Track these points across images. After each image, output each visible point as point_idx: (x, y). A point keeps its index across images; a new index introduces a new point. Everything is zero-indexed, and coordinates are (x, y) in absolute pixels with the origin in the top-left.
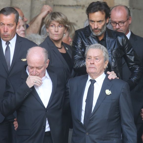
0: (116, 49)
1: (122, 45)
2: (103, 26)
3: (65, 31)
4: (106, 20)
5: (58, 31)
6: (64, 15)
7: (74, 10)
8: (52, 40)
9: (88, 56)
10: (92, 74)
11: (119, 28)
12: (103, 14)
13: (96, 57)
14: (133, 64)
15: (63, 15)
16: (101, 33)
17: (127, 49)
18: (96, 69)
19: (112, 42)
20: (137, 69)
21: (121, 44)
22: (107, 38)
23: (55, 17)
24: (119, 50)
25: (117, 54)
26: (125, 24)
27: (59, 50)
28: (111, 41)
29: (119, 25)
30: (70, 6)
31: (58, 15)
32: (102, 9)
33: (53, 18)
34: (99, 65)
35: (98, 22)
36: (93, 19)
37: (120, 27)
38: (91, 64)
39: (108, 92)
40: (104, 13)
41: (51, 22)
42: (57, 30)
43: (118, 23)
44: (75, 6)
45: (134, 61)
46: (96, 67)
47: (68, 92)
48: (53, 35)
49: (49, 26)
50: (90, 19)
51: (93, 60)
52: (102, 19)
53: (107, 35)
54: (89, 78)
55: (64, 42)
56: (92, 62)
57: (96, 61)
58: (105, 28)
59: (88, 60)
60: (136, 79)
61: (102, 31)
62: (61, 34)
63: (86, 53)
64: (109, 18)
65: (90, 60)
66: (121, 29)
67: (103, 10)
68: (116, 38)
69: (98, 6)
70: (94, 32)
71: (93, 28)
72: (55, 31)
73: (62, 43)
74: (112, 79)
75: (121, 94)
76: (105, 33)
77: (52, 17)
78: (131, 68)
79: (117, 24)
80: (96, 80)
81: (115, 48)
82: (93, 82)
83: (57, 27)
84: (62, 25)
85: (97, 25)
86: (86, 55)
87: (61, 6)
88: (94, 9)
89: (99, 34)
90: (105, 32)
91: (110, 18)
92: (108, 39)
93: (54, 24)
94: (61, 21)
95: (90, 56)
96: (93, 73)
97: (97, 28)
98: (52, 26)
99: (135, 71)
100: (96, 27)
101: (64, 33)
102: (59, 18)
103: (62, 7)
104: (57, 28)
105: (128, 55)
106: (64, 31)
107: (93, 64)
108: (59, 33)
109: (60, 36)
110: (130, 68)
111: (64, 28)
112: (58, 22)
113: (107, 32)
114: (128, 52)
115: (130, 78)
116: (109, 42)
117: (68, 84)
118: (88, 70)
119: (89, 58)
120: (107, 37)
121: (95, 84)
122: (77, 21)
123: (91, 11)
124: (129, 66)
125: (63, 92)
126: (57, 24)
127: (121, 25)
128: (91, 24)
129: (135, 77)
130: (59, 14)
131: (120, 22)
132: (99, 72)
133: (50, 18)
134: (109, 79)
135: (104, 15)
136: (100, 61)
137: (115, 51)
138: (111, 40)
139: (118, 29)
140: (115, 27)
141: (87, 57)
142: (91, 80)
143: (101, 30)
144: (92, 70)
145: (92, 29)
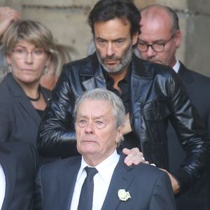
0: (151, 102)
1: (166, 94)
2: (125, 52)
3: (48, 63)
4: (132, 38)
5: (32, 63)
6: (45, 28)
7: (68, 17)
8: (19, 82)
9: (81, 116)
10: (90, 156)
11: (154, 56)
12: (125, 24)
13: (98, 118)
14: (190, 135)
15: (42, 28)
16: (121, 66)
17: (176, 102)
18: (99, 144)
19: (144, 85)
20: (199, 146)
21: (164, 92)
22: (132, 78)
23: (26, 32)
24: (158, 104)
25: (154, 113)
26: (167, 46)
27: (34, 103)
28: (141, 84)
29: (155, 48)
30: (58, 8)
31: (33, 27)
32: (123, 13)
33: (22, 34)
34: (103, 136)
35: (114, 41)
36: (105, 35)
37: (155, 54)
38: (86, 133)
39: (123, 195)
40: (127, 22)
41: (17, 42)
42: (29, 61)
43: (151, 46)
44: (70, 8)
45: (192, 128)
46: (98, 141)
47: (39, 194)
48: (20, 71)
49: (13, 51)
50: (97, 36)
51: (92, 125)
52: (124, 36)
53: (133, 72)
54: (84, 164)
55: (43, 85)
56: (89, 130)
57: (98, 126)
58: (129, 55)
59: (80, 124)
60: (196, 167)
61: (124, 62)
62: (38, 70)
63: (75, 108)
64: (138, 33)
65: (84, 125)
66: (157, 57)
67: (125, 16)
68: (153, 79)
69: (115, 8)
70: (106, 65)
71: (103, 55)
72: (26, 63)
73: (40, 89)
74: (133, 164)
75: (153, 199)
76: (129, 68)
77: (19, 31)
78: (186, 144)
79: (148, 46)
80: (97, 167)
81: (150, 100)
82: (91, 172)
83: (31, 53)
84: (42, 49)
85: (112, 49)
86: (76, 114)
87: (39, 7)
88: (106, 14)
89: (117, 68)
90: (131, 64)
91: (140, 33)
92: (135, 80)
93: (24, 48)
94: (39, 40)
95: (84, 117)
96: (91, 153)
97: (113, 55)
98: (20, 51)
99: (194, 151)
100: (110, 53)
101: (45, 67)
102: (34, 35)
103: (42, 11)
104: (30, 55)
105: (180, 115)
106: (44, 62)
107: (92, 133)
108: (35, 66)
109: (35, 73)
110: (184, 143)
111: (46, 55)
112: (32, 42)
113: (133, 63)
114: (179, 109)
115: (182, 166)
116: (137, 85)
117: (39, 177)
118: (81, 147)
119: (82, 121)
120: (133, 75)
121: (96, 178)
122: (74, 41)
123: (100, 17)
124: (181, 139)
125: (29, 197)
126: (30, 47)
127: (158, 48)
128: (99, 47)
129: (194, 164)
130: (35, 25)
131: (155, 42)
132: (104, 151)
133: (15, 33)
134: (125, 164)
135: (128, 27)
136: (108, 128)
137: (150, 107)
138: (142, 81)
139: (151, 57)
140: (144, 54)
141: (78, 117)
142: (86, 169)
143: (120, 60)
144: (89, 147)
145: (101, 57)
